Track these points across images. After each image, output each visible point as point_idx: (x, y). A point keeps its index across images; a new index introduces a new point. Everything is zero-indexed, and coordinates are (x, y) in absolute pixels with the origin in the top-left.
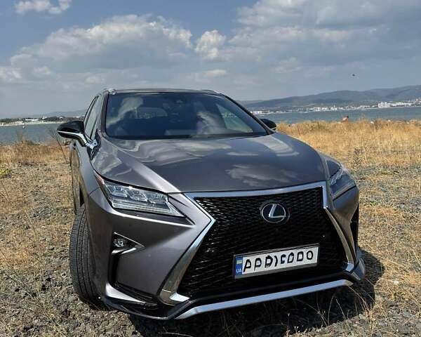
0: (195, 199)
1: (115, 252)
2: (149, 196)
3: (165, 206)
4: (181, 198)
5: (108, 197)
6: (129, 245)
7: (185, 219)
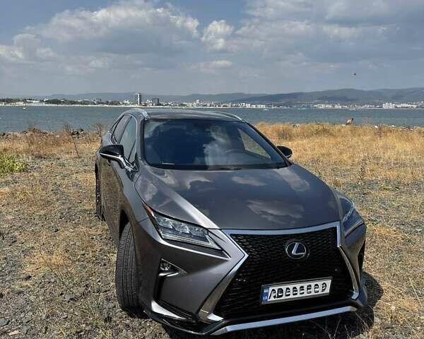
0: (231, 235)
1: (162, 275)
2: (190, 229)
3: (205, 240)
4: (220, 233)
5: (157, 227)
6: (173, 270)
7: (221, 251)
